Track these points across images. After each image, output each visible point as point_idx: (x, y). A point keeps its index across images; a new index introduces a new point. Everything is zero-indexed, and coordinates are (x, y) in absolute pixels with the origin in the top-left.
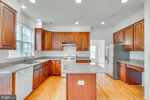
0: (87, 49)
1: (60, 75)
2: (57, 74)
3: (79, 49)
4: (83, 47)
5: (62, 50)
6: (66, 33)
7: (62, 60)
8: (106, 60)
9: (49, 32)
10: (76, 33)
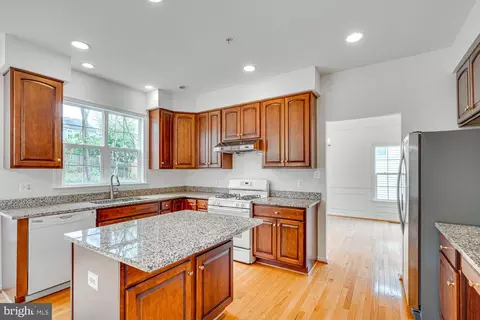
3: (273, 163)
6: (231, 111)
7: (212, 200)
9: (186, 116)
10: (260, 103)
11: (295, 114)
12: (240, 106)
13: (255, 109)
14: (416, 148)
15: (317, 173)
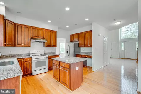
0: (55, 46)
1: (31, 74)
2: (27, 73)
3: (49, 46)
4: (52, 43)
5: (30, 46)
6: (34, 28)
8: (67, 54)
9: (11, 23)
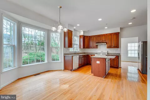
3: (110, 47)
4: (113, 45)
5: (96, 48)
9: (87, 36)
10: (107, 34)
11: (115, 37)
12: (101, 35)
13: (105, 35)
14: (142, 43)
15: (119, 49)
